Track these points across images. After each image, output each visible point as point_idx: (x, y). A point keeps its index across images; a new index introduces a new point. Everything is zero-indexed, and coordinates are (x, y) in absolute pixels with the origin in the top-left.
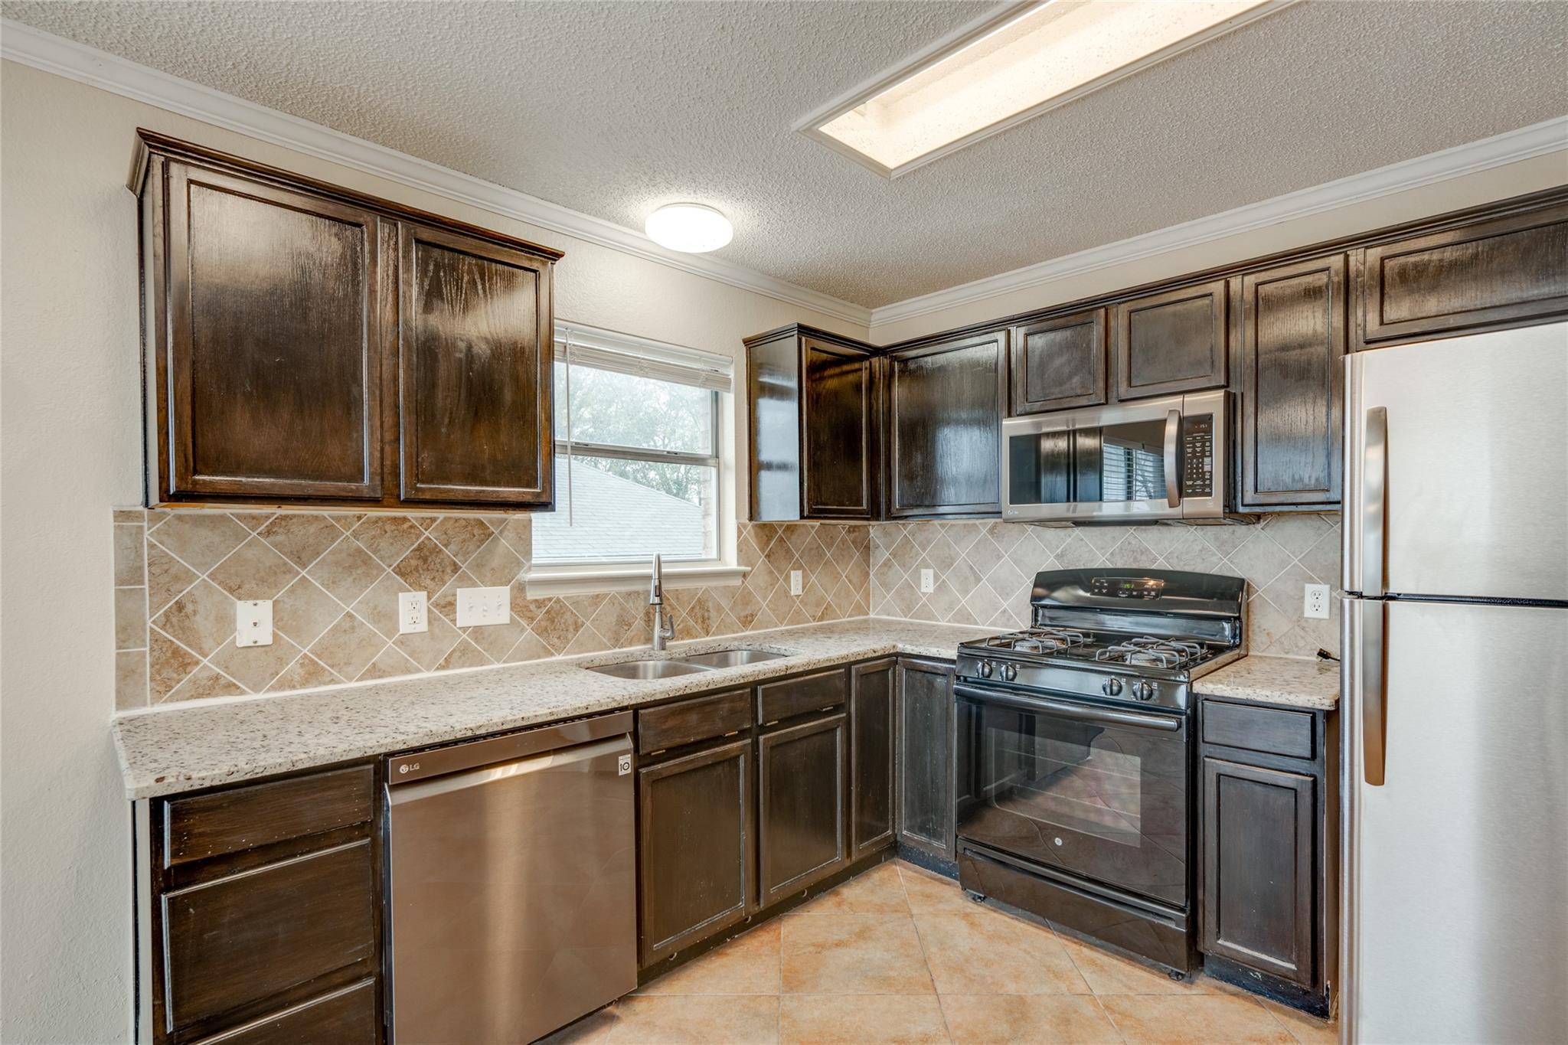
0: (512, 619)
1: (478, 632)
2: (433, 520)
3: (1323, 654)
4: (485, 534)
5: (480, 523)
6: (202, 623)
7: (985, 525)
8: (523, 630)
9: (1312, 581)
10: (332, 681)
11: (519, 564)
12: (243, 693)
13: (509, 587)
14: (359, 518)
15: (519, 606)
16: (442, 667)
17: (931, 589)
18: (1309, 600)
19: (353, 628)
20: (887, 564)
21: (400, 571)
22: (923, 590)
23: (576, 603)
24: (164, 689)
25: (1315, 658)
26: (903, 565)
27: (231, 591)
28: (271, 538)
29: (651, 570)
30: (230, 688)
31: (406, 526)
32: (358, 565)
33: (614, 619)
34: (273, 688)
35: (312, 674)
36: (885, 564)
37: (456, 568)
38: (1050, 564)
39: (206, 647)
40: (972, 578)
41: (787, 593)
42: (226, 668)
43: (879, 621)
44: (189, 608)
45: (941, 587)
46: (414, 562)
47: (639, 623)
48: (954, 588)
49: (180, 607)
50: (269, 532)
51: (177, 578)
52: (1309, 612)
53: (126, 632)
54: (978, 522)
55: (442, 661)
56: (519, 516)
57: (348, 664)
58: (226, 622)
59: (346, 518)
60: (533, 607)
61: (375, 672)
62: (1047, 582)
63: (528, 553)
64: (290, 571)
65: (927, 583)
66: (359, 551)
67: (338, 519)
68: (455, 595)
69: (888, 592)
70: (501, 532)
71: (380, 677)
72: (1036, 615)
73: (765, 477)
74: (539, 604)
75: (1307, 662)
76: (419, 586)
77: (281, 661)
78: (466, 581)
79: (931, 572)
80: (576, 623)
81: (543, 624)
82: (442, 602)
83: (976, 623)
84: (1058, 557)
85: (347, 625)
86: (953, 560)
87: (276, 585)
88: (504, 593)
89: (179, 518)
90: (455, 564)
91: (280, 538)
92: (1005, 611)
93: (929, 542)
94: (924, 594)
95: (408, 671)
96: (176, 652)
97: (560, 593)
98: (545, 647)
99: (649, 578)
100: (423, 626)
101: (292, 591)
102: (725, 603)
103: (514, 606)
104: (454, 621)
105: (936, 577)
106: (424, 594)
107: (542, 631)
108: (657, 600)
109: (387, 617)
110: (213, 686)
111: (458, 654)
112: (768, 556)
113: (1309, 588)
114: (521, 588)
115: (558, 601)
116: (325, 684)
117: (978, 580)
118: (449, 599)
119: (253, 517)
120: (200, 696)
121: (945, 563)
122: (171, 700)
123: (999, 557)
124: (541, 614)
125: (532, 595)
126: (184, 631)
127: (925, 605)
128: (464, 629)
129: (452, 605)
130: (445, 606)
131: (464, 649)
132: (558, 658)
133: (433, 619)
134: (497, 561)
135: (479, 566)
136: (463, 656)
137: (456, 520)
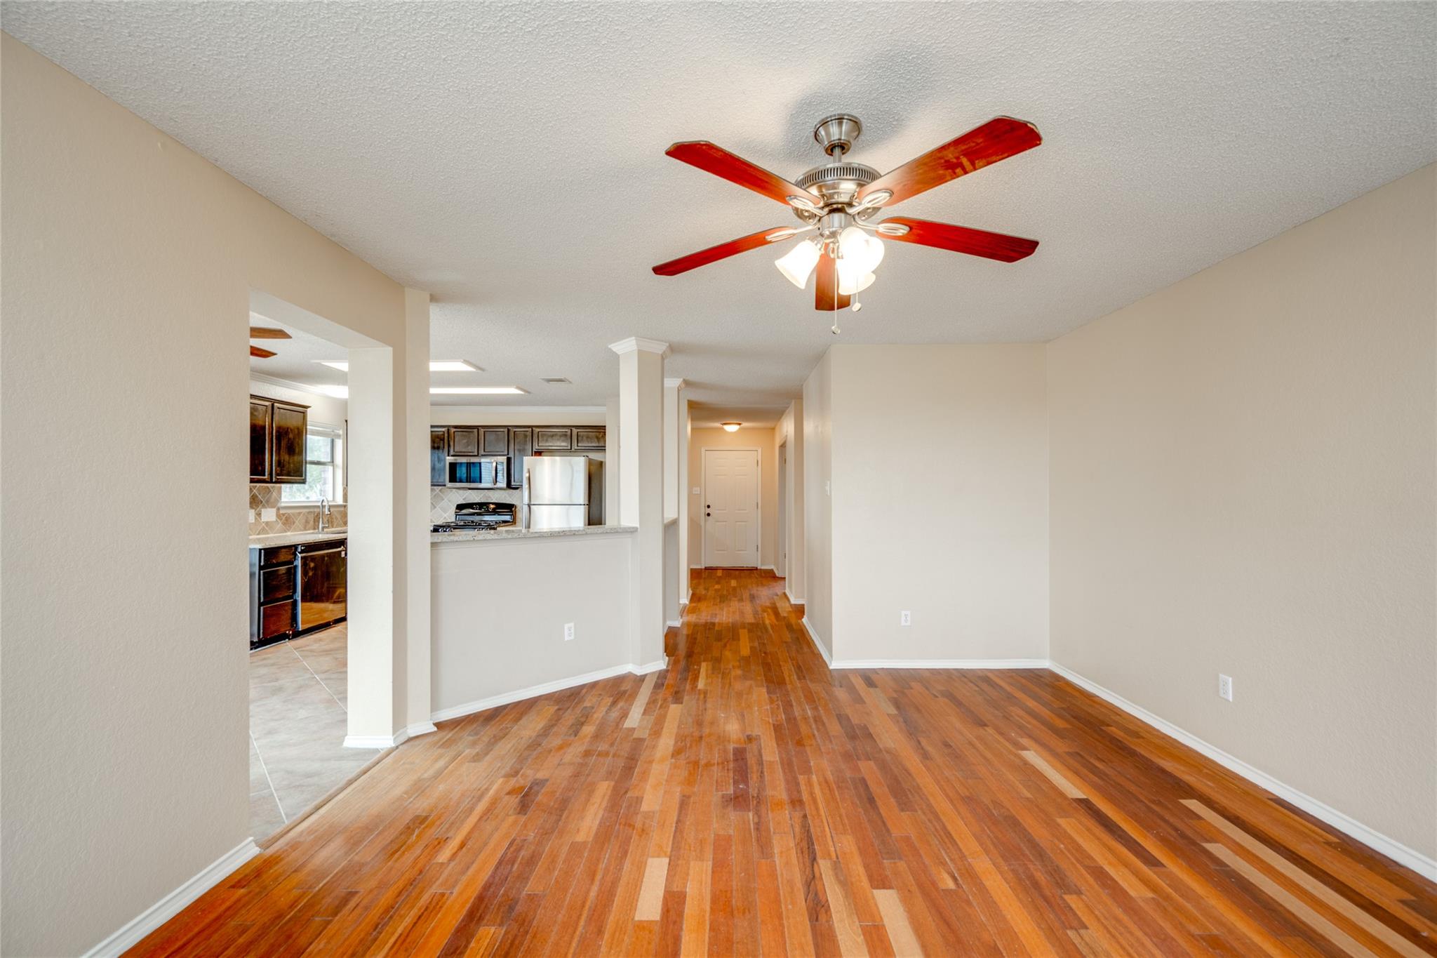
0: (276, 517)
1: (267, 523)
4: (269, 491)
5: (268, 487)
8: (278, 524)
11: (278, 501)
13: (275, 508)
15: (278, 516)
16: (258, 534)
23: (293, 514)
29: (320, 504)
33: (304, 521)
37: (263, 502)
38: (461, 501)
47: (312, 523)
55: (257, 532)
56: (278, 485)
60: (282, 516)
62: (460, 507)
63: (280, 497)
68: (262, 511)
70: (273, 490)
72: (456, 517)
74: (284, 515)
76: (253, 508)
78: (264, 507)
80: (294, 522)
81: (285, 521)
82: (258, 513)
84: (463, 499)
88: (274, 510)
97: (290, 511)
98: (285, 529)
99: (318, 507)
100: (253, 521)
102: (339, 517)
103: (277, 515)
104: (261, 519)
106: (253, 510)
107: (284, 524)
108: (328, 513)
114: (278, 509)
118: (260, 512)
123: (443, 500)
124: (284, 518)
125: (282, 512)
128: (263, 522)
129: (260, 514)
130: (259, 515)
131: (263, 529)
132: (289, 533)
133: (256, 519)
134: (272, 500)
135: (267, 502)
136: (263, 531)
137: (262, 487)
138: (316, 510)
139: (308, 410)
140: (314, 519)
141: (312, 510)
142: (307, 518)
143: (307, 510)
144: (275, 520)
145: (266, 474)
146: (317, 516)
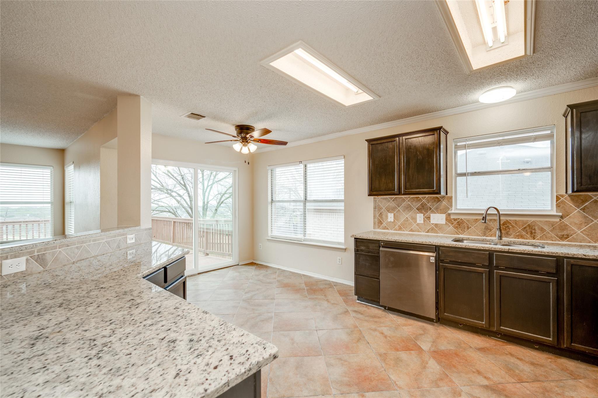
0: (446, 223)
1: (436, 225)
2: (425, 197)
4: (439, 201)
5: (437, 198)
6: (384, 217)
8: (449, 226)
10: (404, 231)
11: (449, 209)
12: (389, 230)
13: (445, 215)
14: (409, 197)
15: (449, 219)
19: (408, 220)
21: (417, 209)
23: (468, 221)
24: (379, 227)
27: (388, 211)
30: (387, 229)
31: (419, 199)
32: (408, 208)
34: (394, 230)
35: (400, 229)
39: (384, 221)
42: (387, 225)
44: (382, 214)
46: (420, 207)
49: (381, 213)
50: (393, 201)
51: (381, 209)
53: (375, 217)
55: (427, 231)
57: (406, 228)
58: (387, 217)
59: (407, 197)
60: (453, 220)
61: (412, 230)
64: (396, 208)
66: (409, 204)
67: (405, 198)
68: (430, 215)
70: (443, 200)
71: (413, 232)
74: (455, 220)
77: (395, 225)
78: (433, 212)
80: (468, 227)
81: (456, 225)
82: (427, 217)
85: (406, 220)
87: (394, 211)
88: (444, 216)
89: (381, 198)
90: (430, 208)
91: (395, 201)
95: (419, 232)
96: (380, 221)
97: (463, 217)
98: (456, 232)
100: (422, 222)
101: (397, 212)
102: (547, 228)
103: (446, 220)
104: (430, 222)
106: (423, 214)
107: (456, 228)
108: (484, 222)
109: (414, 219)
110: (385, 228)
111: (430, 230)
114: (449, 215)
115: (461, 219)
116: (402, 231)
118: (429, 216)
119: (391, 198)
120: (383, 229)
122: (380, 229)
124: (455, 223)
125: (452, 217)
126: (381, 217)
128: (433, 224)
129: (429, 217)
131: (432, 229)
134: (442, 208)
135: (437, 208)
136: (432, 231)
137: (431, 197)
145: (396, 189)
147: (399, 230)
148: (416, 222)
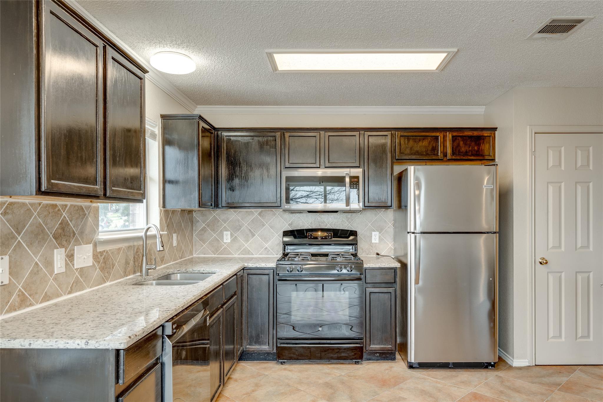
0: (94, 264)
1: (81, 271)
2: (66, 206)
3: (378, 254)
4: (82, 215)
7: (256, 211)
8: (96, 269)
9: (374, 231)
10: (31, 305)
11: (95, 232)
13: (92, 245)
14: (40, 204)
15: (96, 256)
16: (70, 293)
17: (229, 241)
18: (373, 237)
19: (38, 271)
20: (203, 229)
21: (55, 237)
22: (225, 241)
23: (113, 253)
25: (375, 256)
26: (213, 230)
28: (6, 217)
31: (57, 209)
32: (39, 234)
33: (124, 261)
34: (8, 312)
35: (23, 302)
36: (202, 230)
37: (74, 234)
40: (250, 235)
41: (172, 244)
43: (199, 258)
45: (234, 239)
46: (60, 231)
48: (241, 240)
50: (5, 213)
52: (373, 241)
54: (253, 210)
55: (69, 289)
57: (36, 293)
60: (99, 256)
61: (47, 298)
63: (97, 225)
64: (14, 238)
65: (227, 238)
66: (40, 224)
67: (32, 205)
68: (74, 250)
69: (204, 243)
70: (89, 213)
71: (48, 300)
72: (284, 249)
73: (168, 186)
74: (101, 253)
75: (373, 257)
76: (62, 246)
77: (10, 294)
78: (78, 242)
79: (229, 233)
80: (113, 264)
81: (103, 265)
82: (70, 254)
83: (252, 254)
84: (290, 225)
85: (36, 270)
86: (241, 227)
87: (9, 246)
88: (90, 247)
90: (74, 232)
91: (10, 216)
92: (266, 248)
93: (228, 219)
94: (225, 243)
95: (58, 296)
97: (108, 248)
98: (103, 278)
99: (140, 238)
100: (63, 270)
101: (14, 250)
103: (93, 256)
104: (73, 265)
105: (232, 235)
106: (64, 250)
107: (102, 269)
108: (162, 249)
109: (49, 264)
111: (75, 284)
112: (167, 226)
113: (373, 233)
114: (95, 246)
115: (107, 252)
116: (28, 306)
117: (253, 235)
118: (72, 252)
121: (236, 228)
123: (263, 225)
124: (102, 260)
125: (100, 249)
127: (225, 248)
128: (77, 269)
129: (72, 255)
130: (70, 257)
131: (77, 281)
132: (108, 284)
133: (67, 264)
134: (87, 230)
135: (82, 233)
136: (77, 286)
137: (75, 206)
138: (135, 244)
139: (146, 75)
140: (134, 257)
141: (131, 244)
142: (127, 256)
143: (126, 244)
144: (91, 264)
145: (99, 183)
146: (137, 252)
147: (20, 307)
148: (53, 271)
